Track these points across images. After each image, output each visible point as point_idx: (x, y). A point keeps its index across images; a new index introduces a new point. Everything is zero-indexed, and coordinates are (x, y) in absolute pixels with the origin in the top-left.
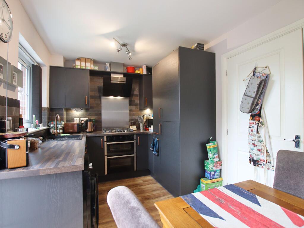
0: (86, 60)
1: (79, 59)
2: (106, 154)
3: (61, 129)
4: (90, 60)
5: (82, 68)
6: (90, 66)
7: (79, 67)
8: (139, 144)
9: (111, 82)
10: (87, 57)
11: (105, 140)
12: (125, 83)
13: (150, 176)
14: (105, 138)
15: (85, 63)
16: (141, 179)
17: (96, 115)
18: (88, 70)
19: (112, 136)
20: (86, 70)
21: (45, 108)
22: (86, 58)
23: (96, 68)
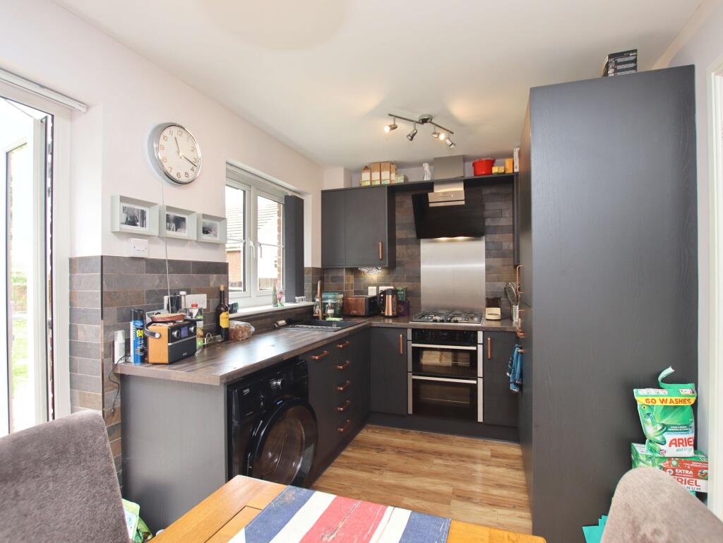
0: (380, 166)
1: (366, 168)
2: (410, 369)
3: (331, 308)
4: (388, 165)
5: (374, 184)
6: (389, 178)
7: (368, 184)
8: (489, 357)
9: (431, 205)
10: (383, 160)
11: (410, 337)
12: (463, 203)
13: (518, 445)
14: (409, 332)
15: (379, 173)
16: (492, 447)
17: (409, 279)
18: (384, 186)
19: (425, 329)
20: (381, 186)
21: (309, 268)
22: (380, 163)
23: (399, 180)
